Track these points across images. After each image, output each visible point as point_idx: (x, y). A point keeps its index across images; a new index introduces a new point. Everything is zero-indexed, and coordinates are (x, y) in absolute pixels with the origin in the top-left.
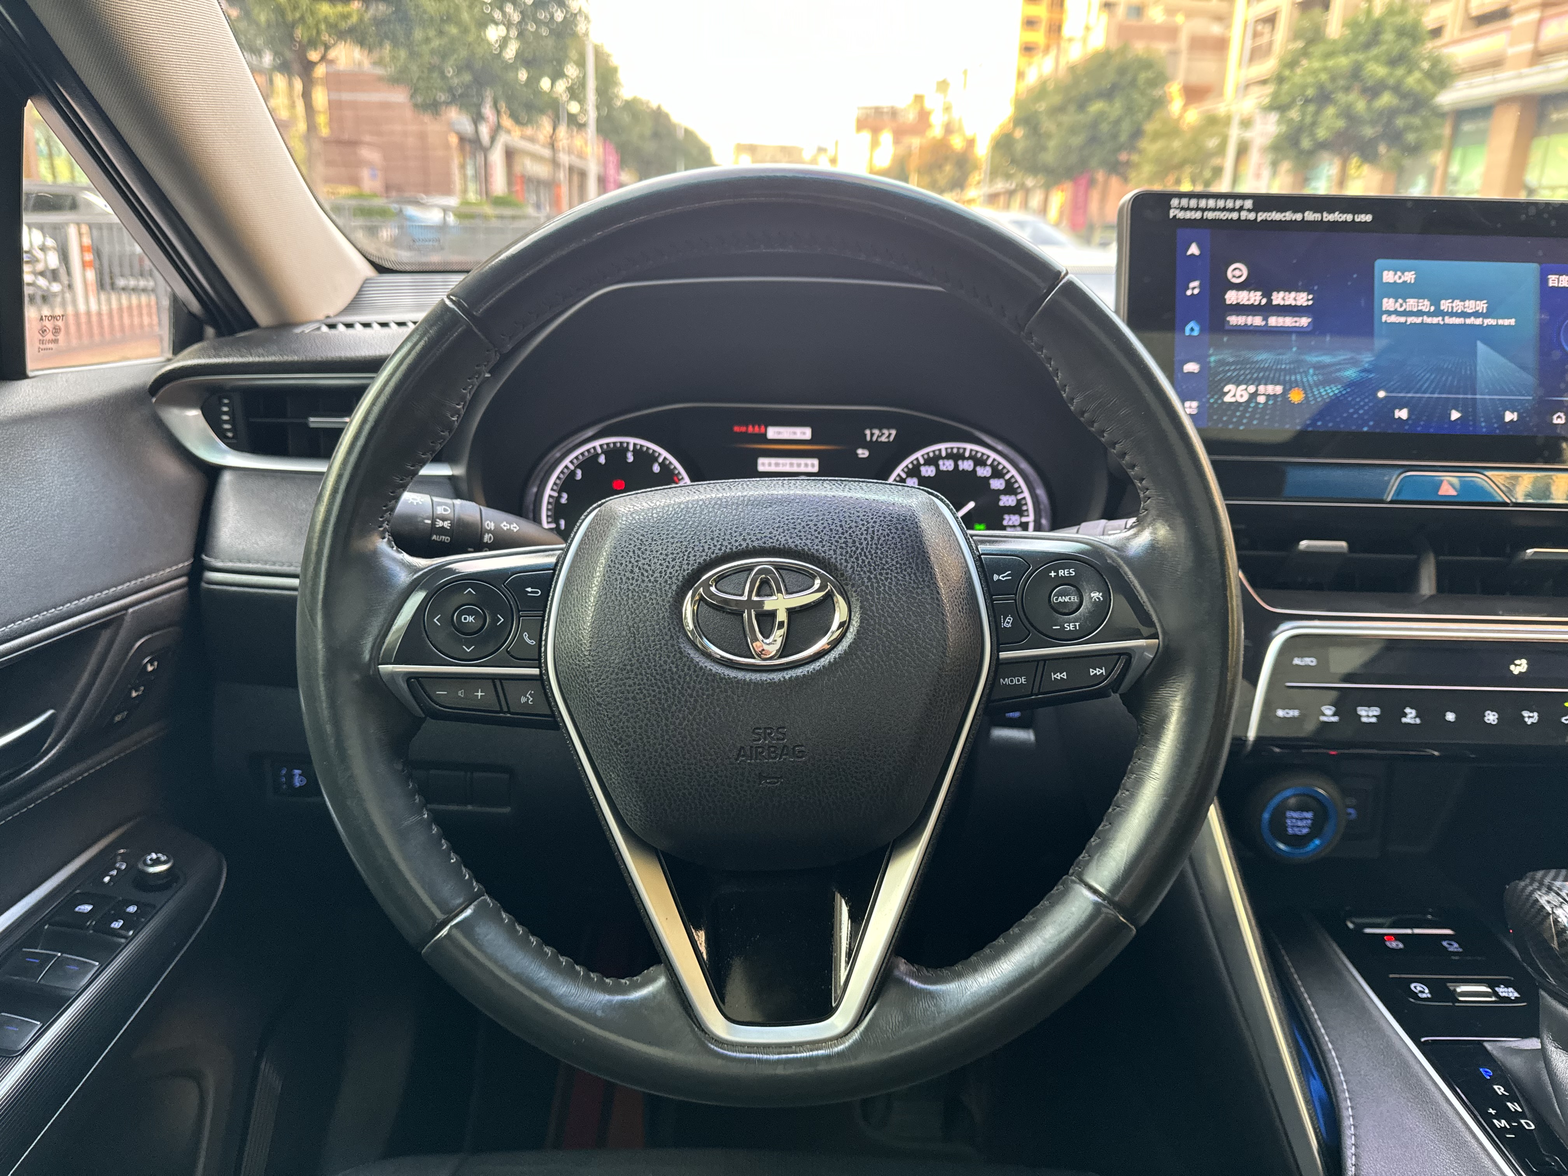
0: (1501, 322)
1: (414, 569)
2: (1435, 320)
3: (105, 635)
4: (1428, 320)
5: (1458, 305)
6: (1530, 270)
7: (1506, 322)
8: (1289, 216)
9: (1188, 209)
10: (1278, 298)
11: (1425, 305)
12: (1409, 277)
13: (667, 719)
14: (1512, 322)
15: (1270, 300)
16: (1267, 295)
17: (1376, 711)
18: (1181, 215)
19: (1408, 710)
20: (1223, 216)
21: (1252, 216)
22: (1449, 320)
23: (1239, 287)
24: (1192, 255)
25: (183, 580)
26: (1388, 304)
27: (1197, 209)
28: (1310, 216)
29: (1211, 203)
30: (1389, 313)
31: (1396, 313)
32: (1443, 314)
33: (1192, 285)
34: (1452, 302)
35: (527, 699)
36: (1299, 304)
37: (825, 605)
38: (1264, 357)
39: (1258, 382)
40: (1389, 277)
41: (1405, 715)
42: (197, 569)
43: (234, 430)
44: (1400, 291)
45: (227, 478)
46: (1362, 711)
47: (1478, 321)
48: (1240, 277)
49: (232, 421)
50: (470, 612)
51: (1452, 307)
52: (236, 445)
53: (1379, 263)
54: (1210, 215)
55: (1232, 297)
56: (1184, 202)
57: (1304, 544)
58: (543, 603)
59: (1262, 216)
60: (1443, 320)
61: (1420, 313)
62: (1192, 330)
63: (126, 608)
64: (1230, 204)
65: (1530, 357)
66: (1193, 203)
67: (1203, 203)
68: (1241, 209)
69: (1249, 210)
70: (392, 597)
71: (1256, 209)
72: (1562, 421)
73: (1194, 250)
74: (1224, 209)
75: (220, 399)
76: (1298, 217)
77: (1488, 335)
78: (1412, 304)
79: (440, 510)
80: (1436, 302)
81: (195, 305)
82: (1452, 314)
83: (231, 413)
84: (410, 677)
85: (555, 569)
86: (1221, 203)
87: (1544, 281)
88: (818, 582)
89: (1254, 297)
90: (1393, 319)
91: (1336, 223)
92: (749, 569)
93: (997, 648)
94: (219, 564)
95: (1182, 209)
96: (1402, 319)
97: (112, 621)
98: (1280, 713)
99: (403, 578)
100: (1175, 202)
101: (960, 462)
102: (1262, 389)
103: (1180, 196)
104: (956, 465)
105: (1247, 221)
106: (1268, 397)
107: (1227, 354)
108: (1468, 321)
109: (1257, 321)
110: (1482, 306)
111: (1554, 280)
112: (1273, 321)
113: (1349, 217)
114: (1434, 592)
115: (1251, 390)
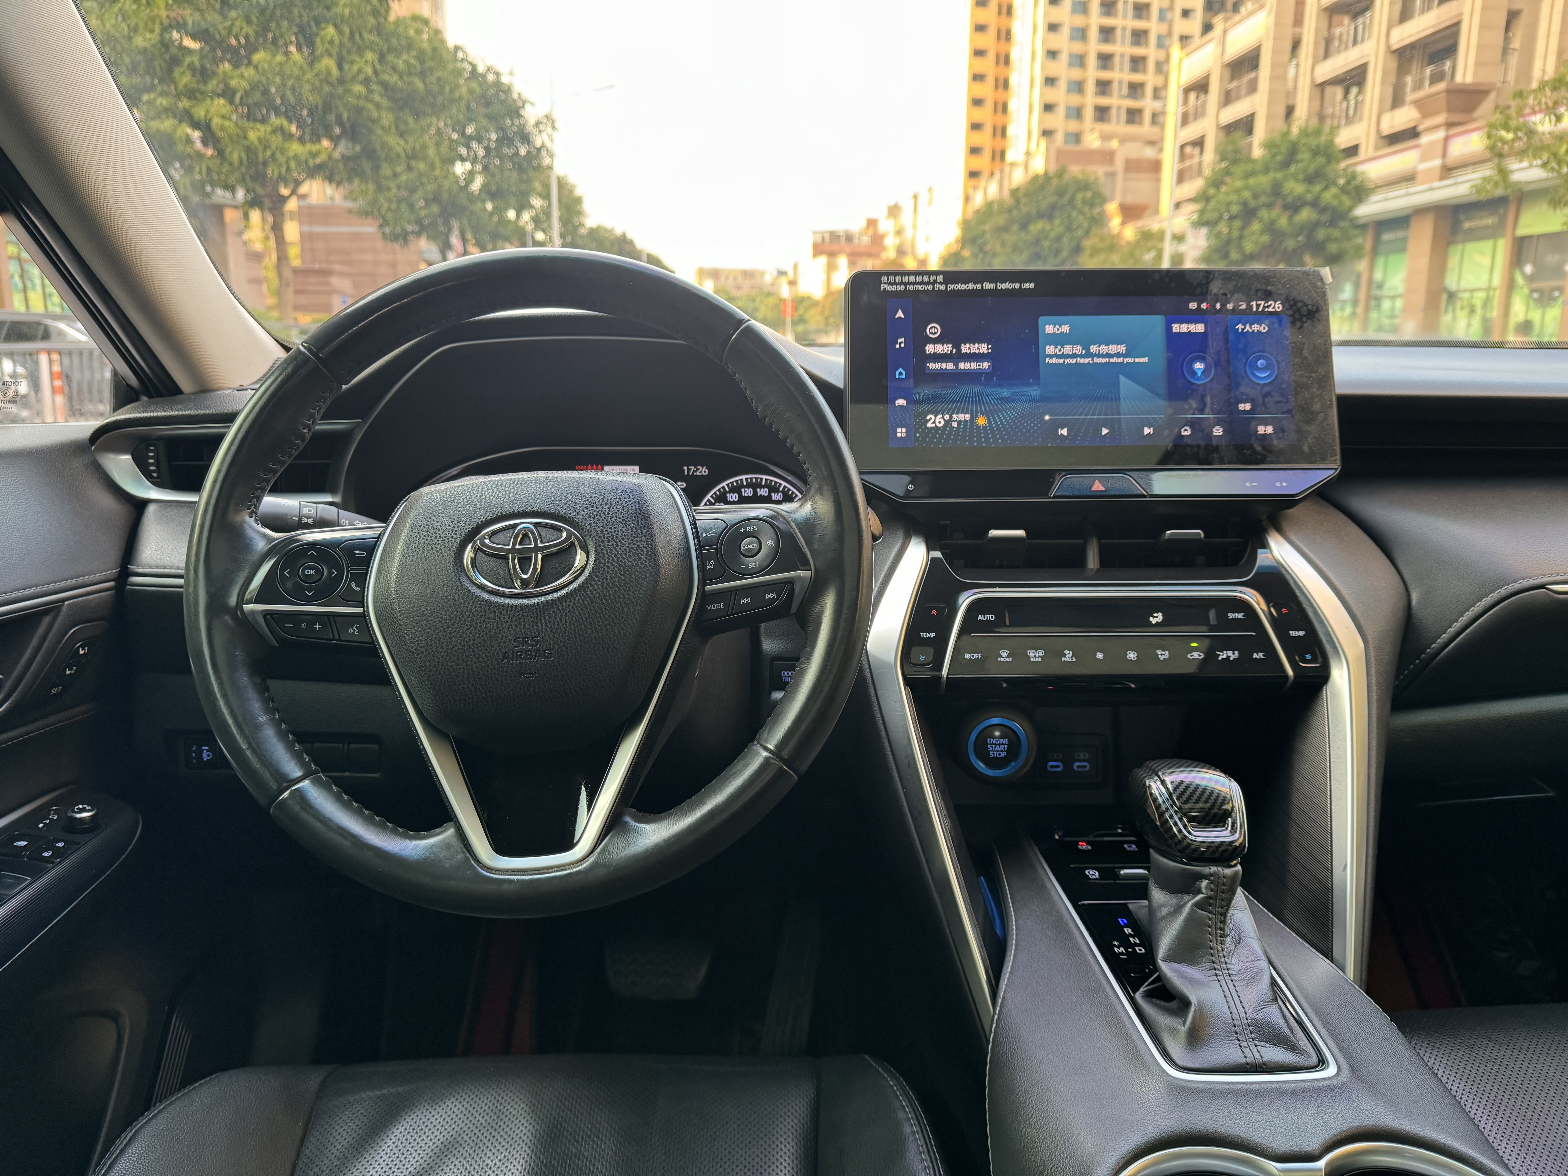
0: (1137, 360)
1: (271, 540)
2: (1086, 361)
3: (47, 620)
4: (1081, 361)
5: (1104, 349)
6: (1158, 320)
7: (1142, 360)
8: (971, 286)
9: (895, 283)
10: (965, 348)
11: (1078, 349)
12: (1065, 329)
13: (450, 634)
14: (1146, 360)
15: (959, 350)
16: (957, 346)
17: (1041, 653)
18: (889, 288)
19: (1066, 652)
20: (921, 287)
21: (943, 287)
22: (1098, 360)
23: (935, 341)
24: (900, 318)
25: (112, 584)
26: (1050, 349)
27: (901, 283)
28: (987, 286)
29: (912, 279)
30: (1051, 356)
31: (1056, 356)
32: (1093, 356)
33: (899, 341)
34: (1099, 346)
35: (353, 630)
36: (981, 351)
37: (567, 551)
38: (955, 392)
39: (951, 411)
40: (1049, 329)
41: (1064, 655)
42: (123, 575)
43: (158, 471)
44: (1059, 340)
45: (151, 509)
46: (1031, 654)
47: (1120, 360)
48: (936, 333)
49: (157, 464)
50: (311, 568)
51: (1099, 350)
52: (159, 483)
53: (1041, 319)
54: (911, 288)
55: (930, 349)
56: (891, 278)
57: (992, 533)
58: (367, 562)
59: (950, 287)
60: (1092, 360)
61: (1074, 356)
62: (900, 374)
63: (63, 600)
64: (926, 279)
65: (1161, 385)
66: (898, 279)
67: (906, 279)
68: (935, 282)
69: (941, 283)
70: (255, 557)
71: (946, 282)
72: (1188, 433)
73: (900, 314)
74: (922, 283)
75: (148, 446)
76: (979, 286)
77: (1127, 370)
78: (1068, 349)
79: (305, 511)
80: (1086, 347)
81: (133, 381)
82: (1099, 355)
83: (157, 458)
84: (266, 614)
85: (379, 538)
86: (919, 279)
87: (1169, 328)
88: (565, 535)
89: (947, 348)
90: (1054, 360)
91: (1007, 290)
92: (514, 526)
93: (703, 583)
94: (140, 570)
95: (890, 284)
96: (1061, 361)
97: (52, 609)
98: (968, 656)
99: (263, 546)
100: (884, 279)
101: (758, 490)
102: (955, 416)
103: (888, 274)
104: (755, 492)
105: (940, 291)
106: (959, 422)
107: (927, 391)
108: (1112, 360)
109: (950, 366)
110: (1122, 349)
111: (1176, 328)
112: (962, 366)
113: (1017, 286)
114: (1097, 567)
115: (947, 417)
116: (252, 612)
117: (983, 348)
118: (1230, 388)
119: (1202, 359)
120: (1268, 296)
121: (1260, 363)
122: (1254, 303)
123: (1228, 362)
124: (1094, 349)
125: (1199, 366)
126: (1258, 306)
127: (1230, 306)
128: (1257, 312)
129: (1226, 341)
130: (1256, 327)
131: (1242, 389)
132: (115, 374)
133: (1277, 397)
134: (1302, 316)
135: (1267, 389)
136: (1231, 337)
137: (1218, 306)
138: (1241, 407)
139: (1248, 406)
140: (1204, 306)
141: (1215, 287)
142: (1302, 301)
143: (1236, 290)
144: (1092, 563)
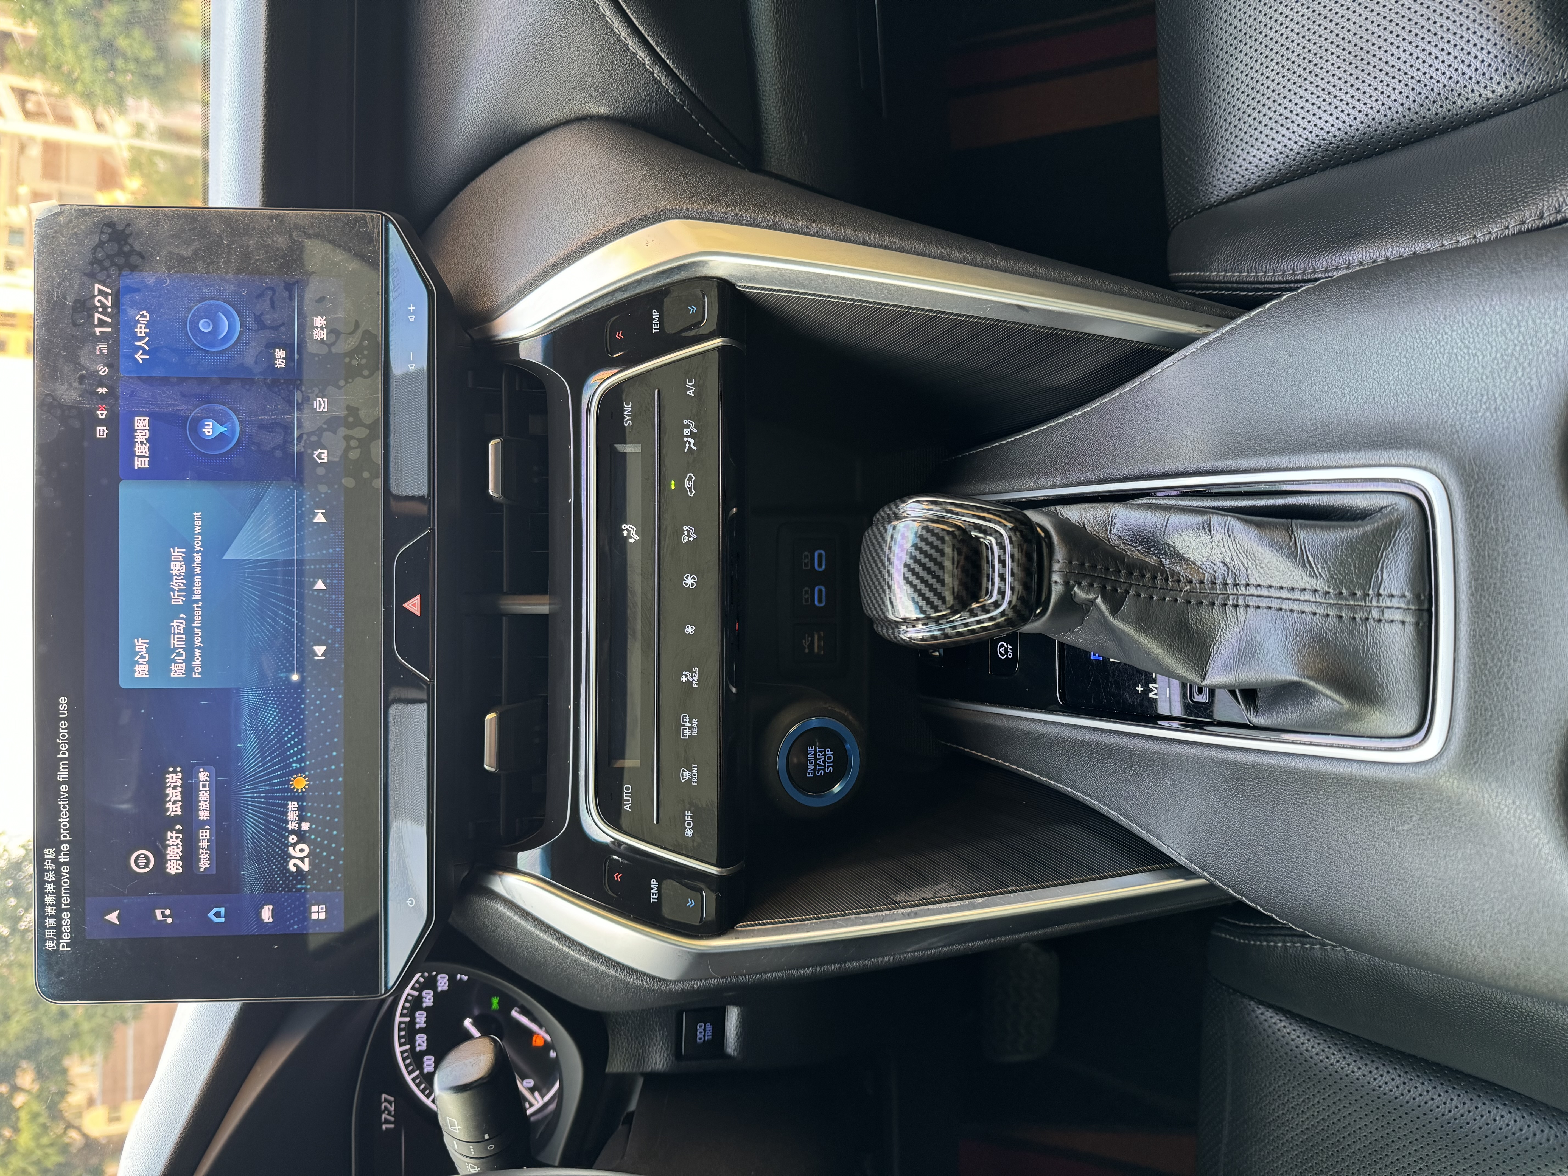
0: (198, 530)
2: (198, 612)
4: (198, 619)
5: (177, 583)
6: (128, 492)
7: (198, 522)
8: (64, 802)
9: (58, 928)
10: (174, 809)
11: (178, 626)
12: (141, 645)
14: (197, 516)
15: (176, 819)
16: (170, 823)
17: (685, 718)
18: (66, 937)
19: (684, 679)
20: (65, 885)
21: (65, 848)
22: (198, 593)
23: (161, 859)
24: (119, 917)
26: (178, 670)
27: (58, 917)
28: (63, 774)
29: (50, 899)
30: (189, 670)
31: (189, 660)
32: (189, 602)
33: (159, 917)
34: (174, 590)
36: (179, 783)
38: (251, 825)
39: (283, 830)
40: (142, 671)
41: (689, 683)
44: (161, 656)
46: (687, 734)
47: (198, 558)
48: (146, 857)
51: (180, 591)
53: (124, 683)
54: (66, 901)
55: (174, 867)
56: (49, 934)
57: (489, 765)
59: (65, 835)
60: (197, 602)
61: (189, 631)
62: (217, 915)
64: (50, 876)
65: (244, 491)
66: (50, 923)
67: (50, 910)
68: (55, 861)
69: (58, 852)
71: (55, 843)
72: (324, 454)
73: (113, 917)
74: (57, 883)
76: (64, 788)
77: (214, 547)
78: (176, 642)
80: (175, 612)
82: (189, 590)
86: (50, 887)
87: (141, 475)
89: (174, 841)
90: (197, 664)
91: (70, 742)
95: (59, 935)
96: (198, 652)
98: (689, 833)
100: (50, 946)
101: (418, 1026)
102: (292, 826)
103: (41, 940)
104: (421, 1031)
105: (71, 853)
106: (301, 819)
107: (249, 871)
108: (198, 571)
109: (204, 834)
110: (177, 554)
111: (141, 463)
112: (204, 815)
113: (63, 725)
114: (546, 599)
115: (293, 839)
117: (174, 780)
118: (248, 381)
119: (197, 424)
120: (84, 307)
121: (204, 326)
122: (98, 330)
123: (202, 381)
124: (177, 599)
125: (210, 429)
126: (102, 323)
127: (103, 371)
128: (115, 325)
129: (164, 381)
130: (141, 330)
131: (250, 360)
133: (264, 305)
134: (120, 253)
135: (250, 320)
136: (158, 373)
137: (103, 390)
138: (280, 363)
139: (280, 354)
140: (102, 414)
141: (69, 393)
142: (95, 249)
143: (73, 359)
144: (540, 606)
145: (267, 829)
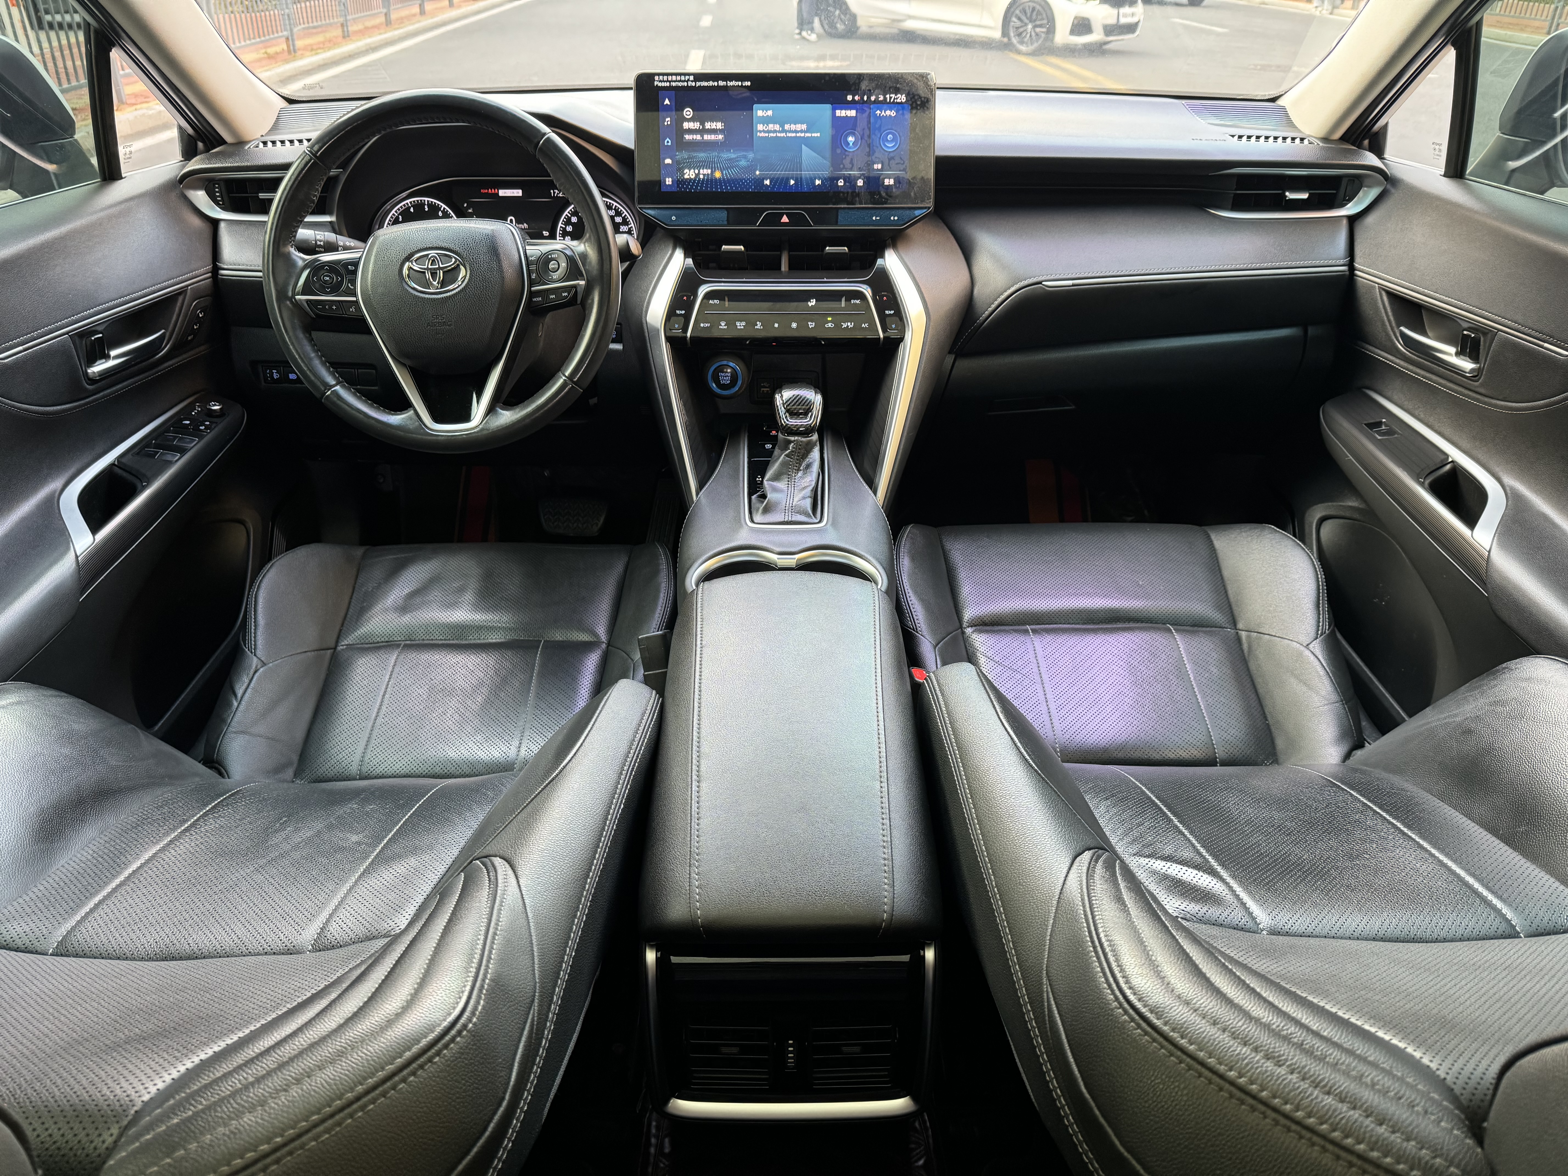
0: (813, 135)
1: (304, 260)
2: (783, 135)
3: (180, 299)
4: (779, 135)
5: (793, 127)
6: (828, 107)
7: (816, 135)
8: (711, 83)
9: (663, 81)
10: (708, 125)
11: (777, 127)
12: (770, 113)
13: (400, 313)
14: (819, 135)
15: (704, 127)
16: (702, 124)
17: (744, 324)
18: (660, 84)
19: (758, 323)
20: (680, 84)
21: (693, 84)
22: (789, 135)
23: (689, 120)
24: (667, 104)
25: (210, 275)
26: (760, 127)
27: (667, 81)
28: (721, 83)
29: (674, 78)
30: (760, 132)
31: (764, 131)
32: (786, 132)
33: (667, 119)
34: (790, 125)
35: (352, 309)
36: (718, 128)
37: (456, 269)
38: (702, 155)
39: (699, 168)
40: (760, 113)
41: (757, 325)
42: (216, 269)
43: (222, 200)
44: (766, 121)
45: (222, 225)
46: (738, 324)
47: (802, 135)
48: (689, 115)
49: (221, 196)
50: (327, 276)
51: (790, 128)
52: (225, 209)
53: (755, 107)
54: (674, 84)
55: (686, 125)
56: (661, 77)
57: (724, 247)
58: (355, 272)
59: (698, 84)
60: (786, 134)
61: (775, 131)
63: (187, 286)
64: (683, 78)
65: (827, 152)
66: (665, 78)
67: (670, 78)
68: (688, 80)
69: (692, 81)
70: (298, 270)
71: (695, 80)
72: (842, 184)
73: (667, 102)
74: (681, 81)
75: (214, 185)
76: (716, 84)
77: (807, 141)
78: (771, 127)
79: (318, 237)
80: (782, 126)
81: (190, 131)
82: (791, 131)
83: (220, 192)
84: (307, 301)
85: (360, 258)
86: (679, 78)
87: (834, 114)
88: (453, 260)
89: (696, 125)
90: (762, 134)
91: (733, 86)
92: (427, 255)
93: (530, 285)
94: (226, 267)
95: (660, 81)
96: (767, 135)
97: (182, 292)
98: (702, 324)
99: (300, 263)
100: (656, 78)
102: (701, 171)
103: (659, 74)
105: (691, 86)
106: (704, 175)
107: (685, 154)
108: (798, 135)
109: (698, 137)
110: (804, 127)
111: (838, 113)
112: (706, 137)
113: (740, 83)
114: (787, 269)
115: (697, 171)
116: (300, 300)
117: (719, 125)
118: (869, 154)
119: (853, 134)
120: (897, 91)
121: (890, 137)
122: (888, 96)
123: (869, 136)
124: (787, 127)
125: (851, 139)
126: (891, 98)
127: (873, 98)
128: (890, 103)
129: (869, 122)
130: (888, 113)
131: (876, 155)
132: (180, 128)
133: (898, 160)
134: (917, 105)
135: (892, 155)
136: (872, 120)
137: (865, 98)
138: (876, 167)
139: (880, 166)
140: (857, 98)
141: (864, 86)
142: (918, 95)
143: (877, 87)
144: (784, 267)
145: (700, 162)
